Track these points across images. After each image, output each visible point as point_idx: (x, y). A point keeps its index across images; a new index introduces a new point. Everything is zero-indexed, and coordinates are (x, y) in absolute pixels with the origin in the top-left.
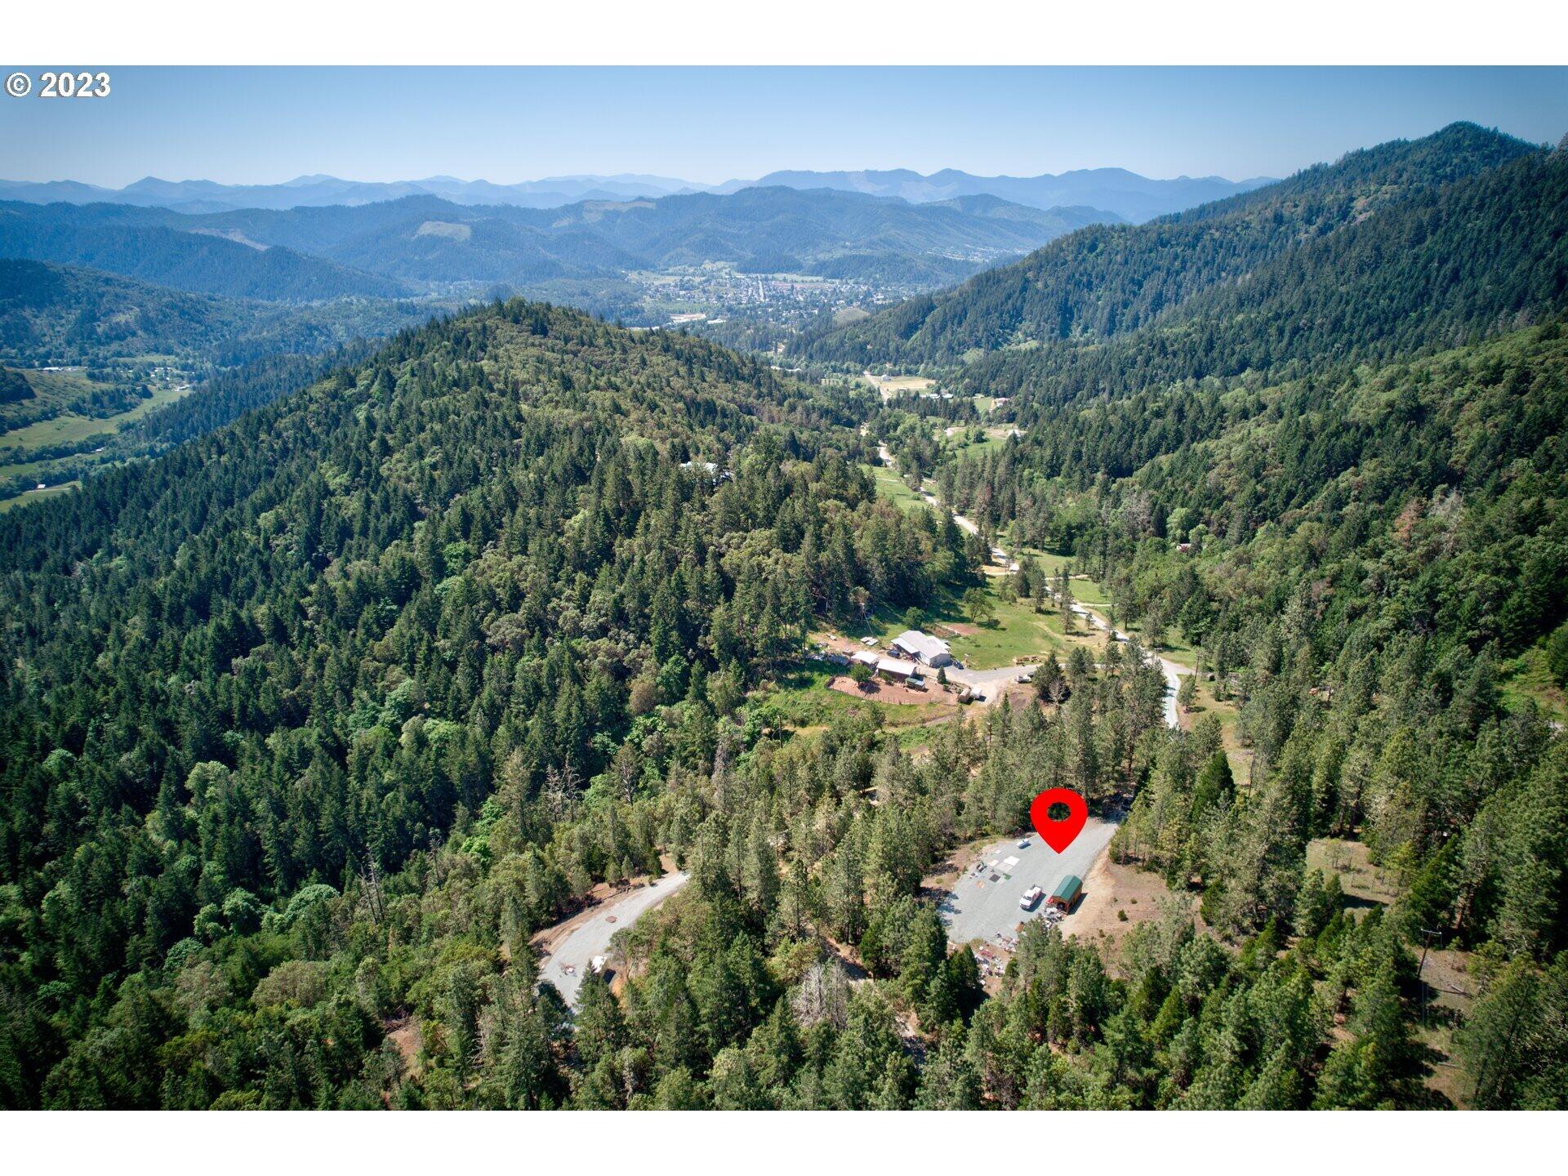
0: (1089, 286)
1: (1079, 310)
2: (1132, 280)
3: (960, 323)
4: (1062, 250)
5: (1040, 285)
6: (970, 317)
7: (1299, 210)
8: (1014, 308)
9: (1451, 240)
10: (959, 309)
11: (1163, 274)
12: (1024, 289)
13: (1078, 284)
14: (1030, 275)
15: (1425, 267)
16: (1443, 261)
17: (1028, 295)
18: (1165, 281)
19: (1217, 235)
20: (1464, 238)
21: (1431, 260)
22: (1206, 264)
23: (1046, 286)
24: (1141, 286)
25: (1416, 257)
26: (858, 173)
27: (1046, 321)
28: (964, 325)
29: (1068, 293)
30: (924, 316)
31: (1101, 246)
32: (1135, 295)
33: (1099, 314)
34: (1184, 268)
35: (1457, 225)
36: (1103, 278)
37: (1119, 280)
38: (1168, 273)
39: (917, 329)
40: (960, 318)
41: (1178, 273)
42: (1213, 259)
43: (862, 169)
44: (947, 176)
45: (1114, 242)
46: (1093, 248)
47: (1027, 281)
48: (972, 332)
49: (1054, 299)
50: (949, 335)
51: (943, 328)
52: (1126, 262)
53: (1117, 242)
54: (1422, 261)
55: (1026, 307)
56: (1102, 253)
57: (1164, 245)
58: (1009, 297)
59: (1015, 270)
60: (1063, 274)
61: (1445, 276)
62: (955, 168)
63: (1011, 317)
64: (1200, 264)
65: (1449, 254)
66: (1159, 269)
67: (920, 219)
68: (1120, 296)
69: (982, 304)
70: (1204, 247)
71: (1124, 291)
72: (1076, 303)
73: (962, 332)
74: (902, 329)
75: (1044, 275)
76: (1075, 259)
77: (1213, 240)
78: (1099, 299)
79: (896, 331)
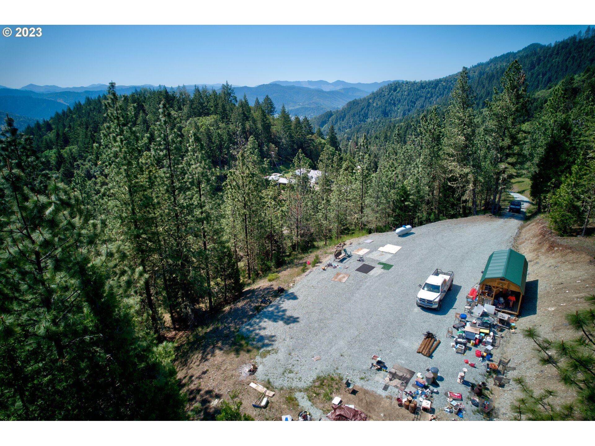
0: (394, 104)
1: (391, 114)
2: (411, 101)
3: (343, 120)
4: (383, 91)
5: (375, 104)
6: (347, 117)
7: (476, 73)
8: (365, 113)
9: (546, 67)
10: (343, 115)
11: (423, 99)
12: (368, 106)
13: (390, 103)
14: (371, 101)
15: (537, 77)
16: (544, 75)
17: (370, 108)
18: (424, 101)
19: (444, 84)
20: (552, 65)
21: (539, 75)
22: (440, 95)
23: (377, 104)
24: (415, 104)
25: (532, 74)
26: (305, 82)
27: (377, 118)
28: (345, 120)
29: (386, 107)
30: (329, 119)
31: (398, 89)
32: (413, 107)
33: (399, 115)
34: (432, 96)
35: (548, 61)
36: (400, 101)
37: (406, 101)
38: (426, 98)
39: (326, 123)
40: (343, 118)
41: (430, 98)
42: (443, 93)
43: (307, 80)
44: (338, 82)
45: (404, 87)
46: (395, 90)
47: (369, 103)
48: (348, 123)
49: (381, 109)
50: (339, 124)
51: (336, 122)
52: (409, 95)
53: (405, 88)
54: (535, 76)
55: (370, 113)
56: (399, 92)
57: (423, 88)
58: (362, 109)
59: (365, 99)
60: (384, 100)
61: (545, 81)
62: (341, 80)
63: (364, 117)
64: (438, 95)
65: (546, 72)
66: (422, 97)
67: (328, 95)
68: (407, 107)
69: (352, 112)
70: (439, 88)
71: (408, 105)
72: (390, 111)
73: (344, 123)
74: (320, 123)
75: (376, 101)
76: (388, 94)
77: (442, 85)
78: (398, 109)
79: (318, 124)
